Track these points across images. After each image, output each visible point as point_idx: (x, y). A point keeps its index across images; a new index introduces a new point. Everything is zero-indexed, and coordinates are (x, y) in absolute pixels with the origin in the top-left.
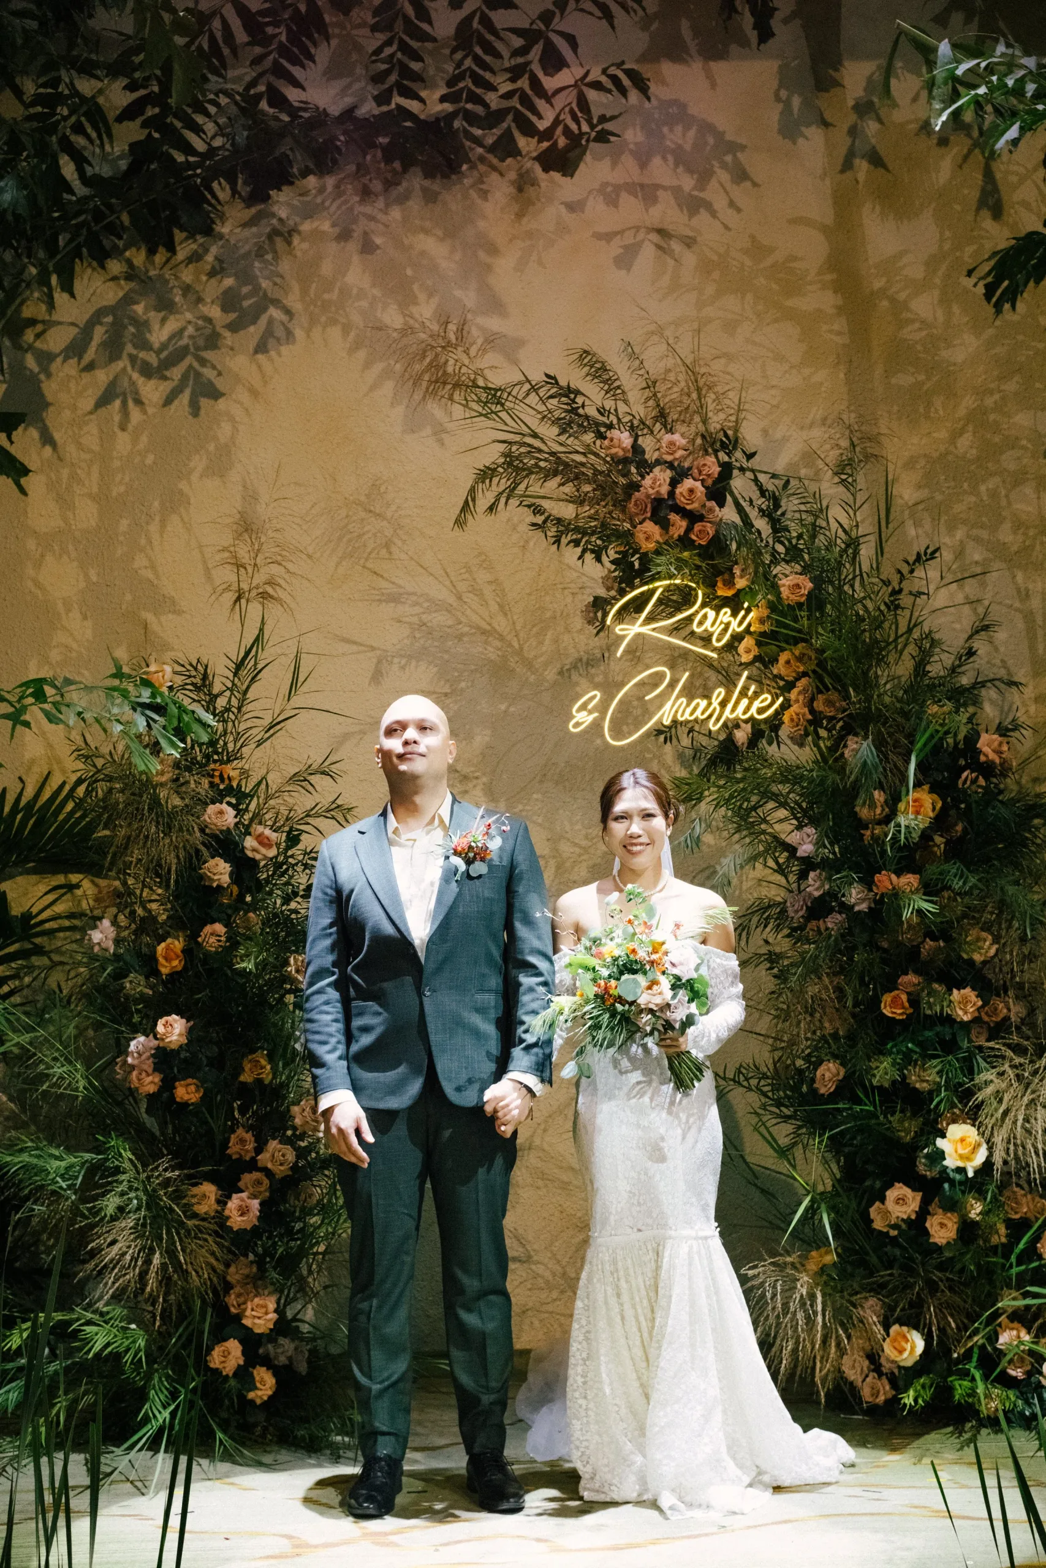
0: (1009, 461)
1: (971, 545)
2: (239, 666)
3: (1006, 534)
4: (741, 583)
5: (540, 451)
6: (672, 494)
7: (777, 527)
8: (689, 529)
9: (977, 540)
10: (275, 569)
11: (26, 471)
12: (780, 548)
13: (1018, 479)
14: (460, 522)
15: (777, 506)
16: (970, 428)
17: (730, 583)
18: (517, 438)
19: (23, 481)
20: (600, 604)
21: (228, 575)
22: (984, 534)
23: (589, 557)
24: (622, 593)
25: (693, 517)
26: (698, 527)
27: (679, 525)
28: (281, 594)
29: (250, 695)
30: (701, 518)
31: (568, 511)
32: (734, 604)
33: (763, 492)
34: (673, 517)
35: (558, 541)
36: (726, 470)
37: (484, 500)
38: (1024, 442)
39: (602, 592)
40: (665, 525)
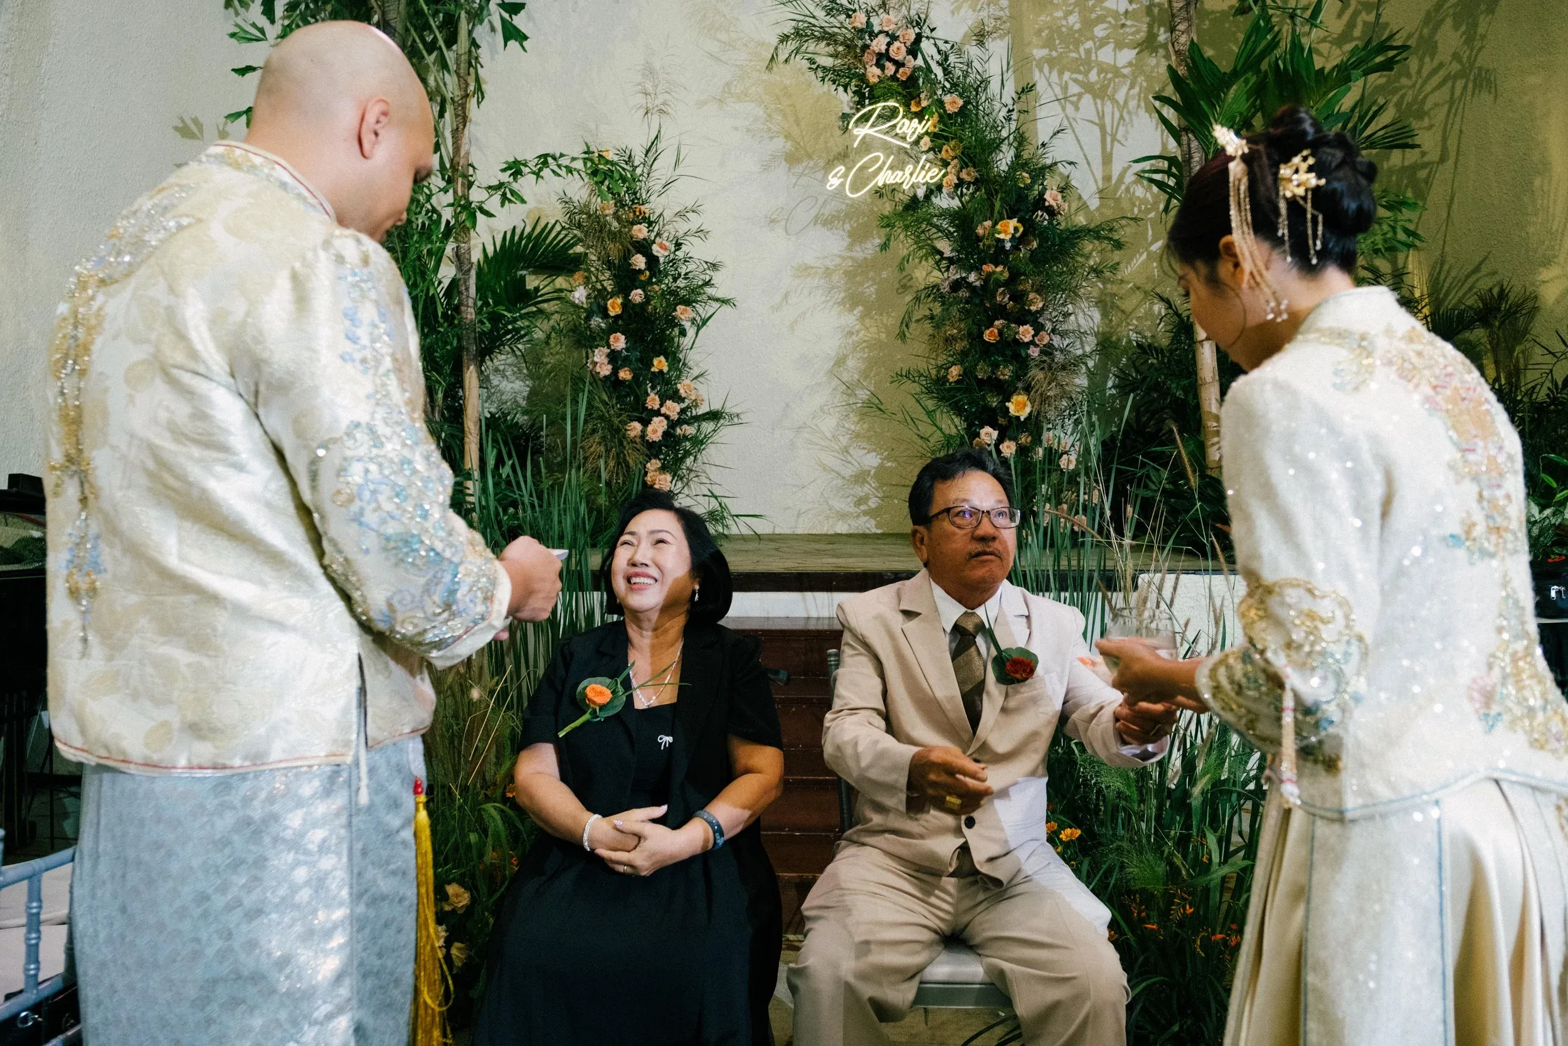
0: (1100, 31)
1: (1071, 83)
2: (648, 152)
3: (1093, 76)
4: (924, 104)
5: (814, 26)
6: (887, 50)
7: (946, 72)
8: (897, 71)
9: (1076, 81)
10: (667, 96)
11: (526, 38)
12: (948, 85)
13: (1103, 42)
14: (769, 68)
15: (946, 59)
16: (1077, 9)
17: (919, 103)
18: (802, 18)
19: (525, 43)
20: (845, 117)
21: (641, 99)
22: (1080, 77)
23: (841, 89)
24: (858, 110)
25: (899, 65)
26: (901, 70)
27: (890, 69)
28: (670, 111)
29: (654, 167)
30: (903, 65)
31: (828, 62)
32: (920, 116)
33: (939, 51)
34: (888, 64)
35: (823, 80)
36: (919, 38)
37: (782, 57)
38: (1110, 19)
39: (847, 110)
40: (882, 68)
